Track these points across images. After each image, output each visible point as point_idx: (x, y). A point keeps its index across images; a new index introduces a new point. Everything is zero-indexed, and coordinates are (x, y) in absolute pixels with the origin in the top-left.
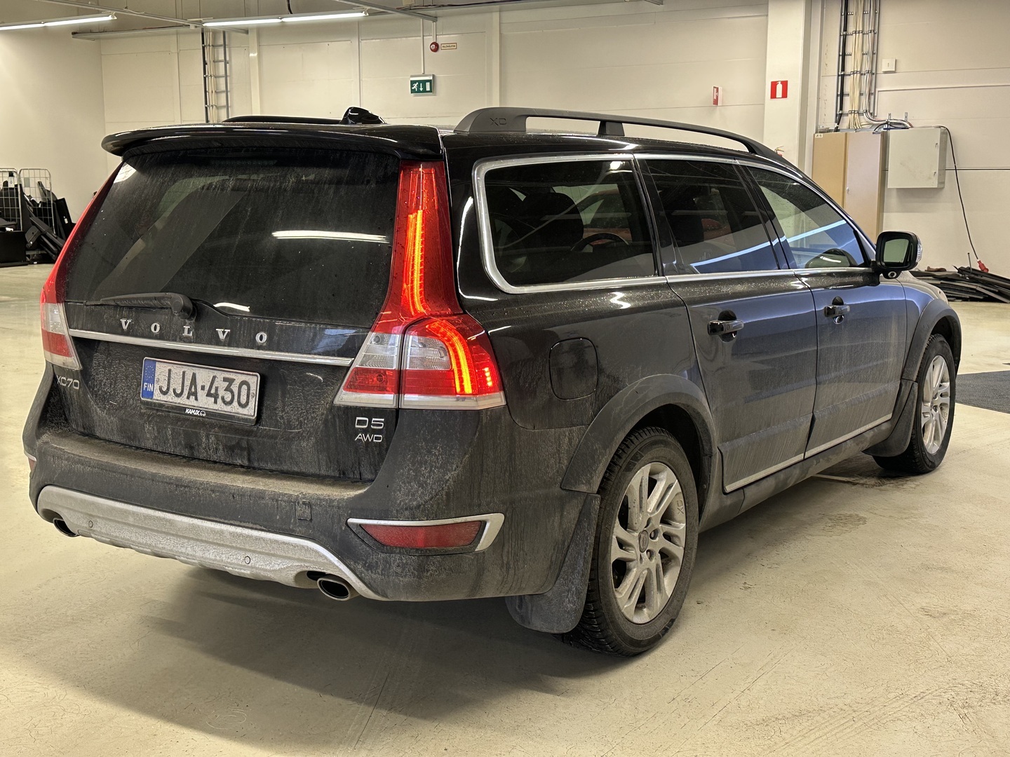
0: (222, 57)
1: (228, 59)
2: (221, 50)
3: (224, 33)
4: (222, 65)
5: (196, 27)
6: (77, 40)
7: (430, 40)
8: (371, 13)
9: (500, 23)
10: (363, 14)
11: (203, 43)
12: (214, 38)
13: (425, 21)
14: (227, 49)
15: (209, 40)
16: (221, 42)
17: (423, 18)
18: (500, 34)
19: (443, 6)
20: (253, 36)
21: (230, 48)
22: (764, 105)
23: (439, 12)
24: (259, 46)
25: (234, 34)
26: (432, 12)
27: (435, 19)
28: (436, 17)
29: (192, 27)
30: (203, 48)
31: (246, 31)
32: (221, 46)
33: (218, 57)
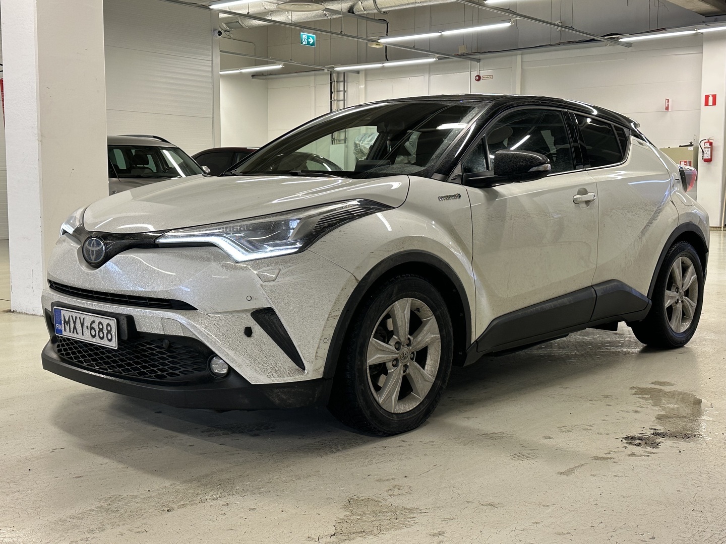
0: (342, 89)
1: (345, 89)
2: (342, 84)
3: (344, 73)
4: (342, 93)
5: (328, 70)
6: (254, 80)
7: (475, 73)
8: (439, 59)
9: (522, 62)
10: (435, 59)
11: (331, 80)
12: (338, 77)
13: (473, 62)
14: (345, 84)
15: (335, 78)
16: (342, 79)
17: (471, 60)
18: (522, 68)
19: (485, 52)
20: (362, 75)
21: (347, 83)
22: (700, 110)
23: (481, 56)
24: (366, 81)
25: (350, 74)
26: (477, 56)
27: (479, 60)
28: (480, 60)
29: (326, 70)
30: (331, 83)
31: (358, 72)
32: (342, 81)
33: (339, 89)
